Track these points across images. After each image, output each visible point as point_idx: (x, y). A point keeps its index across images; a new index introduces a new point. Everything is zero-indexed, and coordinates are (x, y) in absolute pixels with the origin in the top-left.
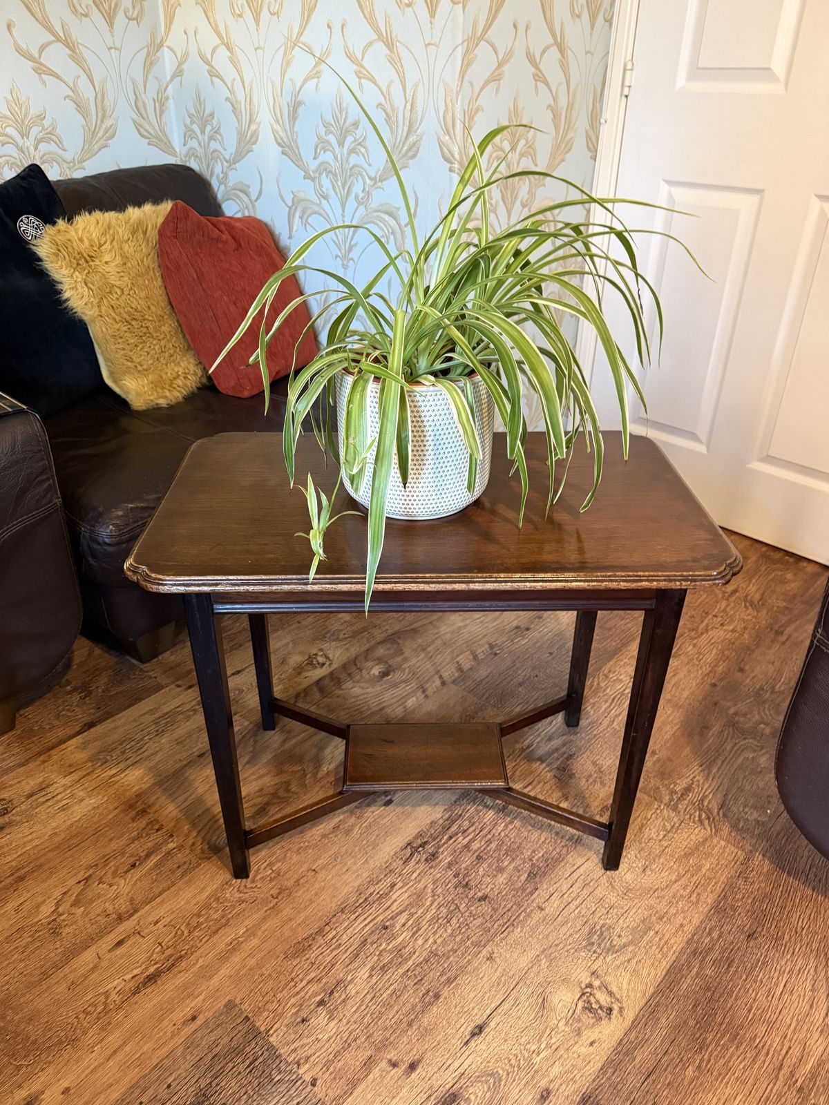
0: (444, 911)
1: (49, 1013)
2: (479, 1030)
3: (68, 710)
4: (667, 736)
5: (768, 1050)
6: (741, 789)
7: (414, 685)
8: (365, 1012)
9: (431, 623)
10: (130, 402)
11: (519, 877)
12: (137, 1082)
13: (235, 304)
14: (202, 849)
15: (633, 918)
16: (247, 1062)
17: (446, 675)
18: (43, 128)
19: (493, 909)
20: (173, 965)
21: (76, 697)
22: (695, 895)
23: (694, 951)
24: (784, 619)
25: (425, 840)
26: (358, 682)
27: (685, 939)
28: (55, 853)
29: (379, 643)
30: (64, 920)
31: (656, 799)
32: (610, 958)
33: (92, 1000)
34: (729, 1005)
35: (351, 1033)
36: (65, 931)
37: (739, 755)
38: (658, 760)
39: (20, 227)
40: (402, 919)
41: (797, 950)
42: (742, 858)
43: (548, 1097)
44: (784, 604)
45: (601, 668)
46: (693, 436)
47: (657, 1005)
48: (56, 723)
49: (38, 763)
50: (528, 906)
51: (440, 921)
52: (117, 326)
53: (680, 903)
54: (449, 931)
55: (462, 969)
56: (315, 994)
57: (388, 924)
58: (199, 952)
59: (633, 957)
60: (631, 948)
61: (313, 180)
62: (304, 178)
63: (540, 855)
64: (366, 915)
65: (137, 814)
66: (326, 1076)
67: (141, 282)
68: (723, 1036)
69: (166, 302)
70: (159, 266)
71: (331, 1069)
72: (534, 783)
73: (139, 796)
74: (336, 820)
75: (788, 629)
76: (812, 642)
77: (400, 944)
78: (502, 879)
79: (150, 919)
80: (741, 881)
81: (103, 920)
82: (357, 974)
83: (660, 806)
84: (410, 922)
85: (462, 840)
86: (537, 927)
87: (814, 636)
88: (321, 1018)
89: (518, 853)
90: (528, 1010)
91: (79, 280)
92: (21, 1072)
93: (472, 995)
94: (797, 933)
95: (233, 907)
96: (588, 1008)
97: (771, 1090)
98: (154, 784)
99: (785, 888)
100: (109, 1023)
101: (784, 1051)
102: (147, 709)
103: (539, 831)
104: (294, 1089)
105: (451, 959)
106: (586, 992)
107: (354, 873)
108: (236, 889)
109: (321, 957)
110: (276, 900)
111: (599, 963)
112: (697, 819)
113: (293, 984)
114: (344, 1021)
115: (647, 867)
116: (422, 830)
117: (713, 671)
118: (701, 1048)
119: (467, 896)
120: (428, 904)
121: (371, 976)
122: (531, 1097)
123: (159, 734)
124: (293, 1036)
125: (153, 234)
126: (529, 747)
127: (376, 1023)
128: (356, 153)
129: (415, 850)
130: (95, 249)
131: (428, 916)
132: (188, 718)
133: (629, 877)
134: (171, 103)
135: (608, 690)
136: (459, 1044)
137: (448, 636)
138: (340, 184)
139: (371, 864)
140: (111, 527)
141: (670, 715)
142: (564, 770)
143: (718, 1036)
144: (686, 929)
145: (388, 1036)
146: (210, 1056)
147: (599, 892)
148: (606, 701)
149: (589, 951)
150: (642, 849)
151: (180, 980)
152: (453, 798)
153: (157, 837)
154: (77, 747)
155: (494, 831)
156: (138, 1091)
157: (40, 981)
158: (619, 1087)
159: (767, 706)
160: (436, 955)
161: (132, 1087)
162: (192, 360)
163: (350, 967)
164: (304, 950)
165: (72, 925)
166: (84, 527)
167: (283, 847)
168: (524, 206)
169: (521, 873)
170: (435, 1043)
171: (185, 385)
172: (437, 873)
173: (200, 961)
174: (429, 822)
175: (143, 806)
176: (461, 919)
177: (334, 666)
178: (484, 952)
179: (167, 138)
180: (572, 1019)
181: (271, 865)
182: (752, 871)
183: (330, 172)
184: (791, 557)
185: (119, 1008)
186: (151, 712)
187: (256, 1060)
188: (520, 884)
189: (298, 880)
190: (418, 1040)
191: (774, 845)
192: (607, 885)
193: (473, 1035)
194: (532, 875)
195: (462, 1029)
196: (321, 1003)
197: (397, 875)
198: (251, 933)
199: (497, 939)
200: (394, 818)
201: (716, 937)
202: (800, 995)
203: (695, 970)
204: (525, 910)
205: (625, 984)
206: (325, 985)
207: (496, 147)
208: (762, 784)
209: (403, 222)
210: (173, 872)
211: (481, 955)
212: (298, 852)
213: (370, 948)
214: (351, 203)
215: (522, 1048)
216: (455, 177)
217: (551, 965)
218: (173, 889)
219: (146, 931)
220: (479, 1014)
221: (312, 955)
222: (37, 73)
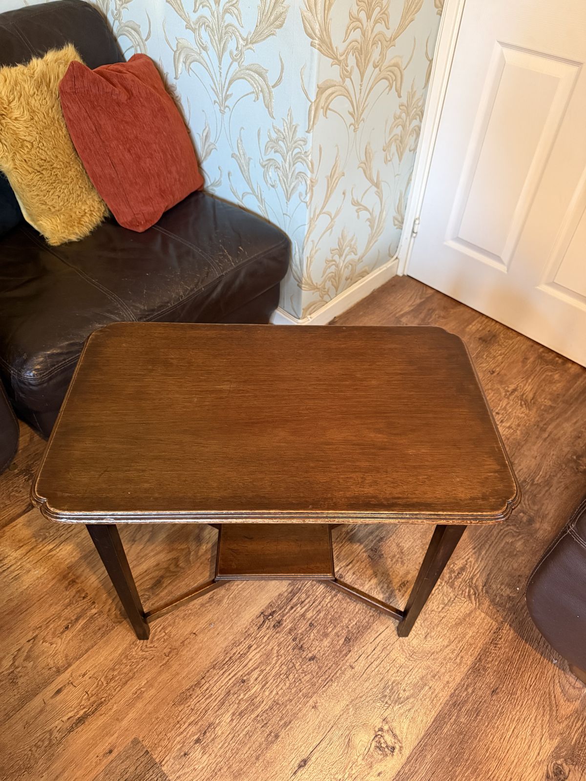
0: (285, 668)
1: (11, 747)
2: (304, 763)
3: (16, 491)
6: (500, 569)
8: (227, 749)
10: (47, 240)
11: (338, 641)
13: (129, 151)
14: (115, 614)
15: (415, 677)
19: (319, 667)
20: (96, 709)
21: (22, 479)
22: (459, 658)
23: (455, 703)
24: (548, 417)
25: (274, 609)
27: (449, 693)
28: (11, 616)
30: (19, 672)
32: (396, 708)
33: (41, 737)
34: (474, 746)
35: (217, 764)
36: (21, 681)
37: (502, 539)
40: (255, 674)
41: (525, 703)
42: (495, 627)
44: (550, 403)
46: (498, 259)
47: (426, 745)
48: (7, 502)
50: (343, 665)
51: (281, 676)
52: (30, 177)
53: (449, 664)
54: (288, 685)
55: (295, 715)
56: (194, 734)
57: (245, 678)
58: (113, 699)
59: (413, 707)
60: (411, 700)
61: (194, 30)
62: (186, 28)
63: (354, 623)
64: (230, 671)
65: (69, 584)
67: (48, 134)
68: (468, 769)
69: (71, 150)
70: (63, 116)
72: (354, 561)
73: (70, 568)
74: (211, 593)
75: (550, 427)
77: (253, 694)
78: (326, 642)
79: (80, 672)
80: (492, 647)
81: (46, 673)
82: (222, 719)
83: (441, 583)
84: (261, 677)
85: (300, 610)
86: (348, 682)
88: (197, 752)
89: (338, 621)
90: (338, 748)
93: (300, 736)
94: (526, 688)
95: (138, 663)
96: (379, 747)
98: (81, 558)
99: (522, 652)
100: (53, 755)
103: (355, 603)
105: (288, 707)
106: (378, 735)
107: (223, 636)
108: (139, 648)
109: (198, 704)
110: (168, 658)
111: (388, 711)
112: (467, 594)
113: (178, 725)
114: (213, 755)
115: (428, 634)
116: (272, 601)
119: (301, 657)
120: (274, 662)
121: (232, 720)
124: (178, 766)
125: (55, 86)
126: (352, 530)
127: (235, 757)
128: (230, 13)
129: (266, 618)
130: (5, 106)
131: (274, 672)
133: (415, 642)
136: (290, 773)
138: (216, 38)
139: (235, 629)
140: (33, 372)
142: (376, 551)
143: (465, 769)
144: (450, 685)
145: (242, 767)
147: (393, 655)
149: (383, 702)
150: (426, 619)
151: (101, 721)
153: (84, 604)
154: (24, 525)
155: (323, 602)
157: (4, 721)
159: (527, 497)
160: (278, 704)
162: (96, 198)
163: (218, 713)
164: (186, 699)
165: (25, 676)
166: (13, 370)
167: (173, 614)
168: (375, 67)
169: (340, 638)
170: (274, 773)
171: (91, 221)
172: (281, 637)
173: (115, 706)
174: (277, 594)
175: (73, 577)
176: (296, 675)
178: (311, 702)
180: (367, 755)
181: (164, 628)
182: (501, 639)
183: (208, 26)
184: (560, 358)
185: (59, 743)
188: (339, 647)
189: (183, 642)
190: (263, 770)
191: (519, 618)
192: (399, 648)
193: (300, 766)
194: (347, 640)
195: (293, 762)
197: (253, 639)
199: (320, 692)
200: (253, 591)
201: (470, 692)
202: (522, 738)
203: (454, 718)
204: (341, 668)
205: (405, 728)
206: (200, 726)
207: (354, 18)
208: (515, 566)
209: (271, 84)
210: (95, 633)
211: (308, 704)
212: (184, 618)
213: (232, 698)
214: (226, 59)
215: (332, 777)
216: (316, 51)
217: (355, 713)
218: (95, 647)
219: (77, 681)
220: (305, 750)
221: (192, 702)
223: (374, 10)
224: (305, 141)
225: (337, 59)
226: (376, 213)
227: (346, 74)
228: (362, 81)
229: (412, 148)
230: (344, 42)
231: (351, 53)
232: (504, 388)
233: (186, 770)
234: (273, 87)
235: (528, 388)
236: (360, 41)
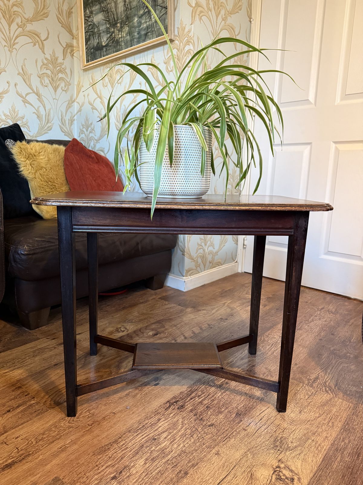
0: (189, 431)
4: (302, 358)
6: (344, 378)
7: (170, 338)
8: (142, 482)
9: (179, 317)
10: (42, 216)
11: (231, 416)
13: (95, 181)
14: (50, 403)
15: (298, 434)
17: (186, 335)
18: (23, 122)
19: (217, 430)
20: (23, 459)
22: (331, 423)
23: (337, 449)
24: (349, 317)
25: (177, 400)
26: (141, 337)
27: (330, 443)
29: (152, 324)
31: (301, 382)
32: (288, 453)
37: (340, 365)
38: (299, 367)
39: (6, 143)
40: (165, 435)
42: (352, 406)
44: (347, 313)
45: (264, 333)
47: (320, 476)
50: (238, 428)
51: (187, 436)
52: (42, 183)
53: (323, 427)
54: (192, 441)
55: (201, 460)
56: (110, 473)
57: (156, 437)
58: (40, 452)
59: (302, 452)
60: (299, 448)
63: (242, 406)
64: (143, 434)
65: (16, 388)
67: (55, 168)
69: (65, 178)
73: (18, 381)
74: (127, 392)
75: (351, 321)
77: (164, 447)
78: (221, 416)
79: (14, 436)
80: (355, 417)
82: (137, 463)
83: (303, 385)
84: (169, 437)
85: (198, 400)
86: (244, 438)
89: (229, 405)
90: (243, 480)
91: (28, 163)
93: (207, 473)
95: (65, 430)
96: (279, 478)
98: (28, 376)
102: (30, 347)
103: (240, 396)
105: (194, 454)
106: (276, 470)
107: (137, 414)
108: (67, 422)
109: (115, 454)
110: (91, 427)
111: (282, 455)
112: (324, 390)
113: (97, 468)
115: (302, 411)
116: (176, 396)
117: (319, 334)
119: (202, 424)
120: (180, 428)
121: (145, 463)
123: (34, 356)
126: (231, 362)
129: (172, 404)
130: (37, 153)
131: (180, 434)
132: (51, 350)
133: (292, 415)
134: (75, 122)
135: (269, 341)
137: (187, 321)
139: (147, 410)
140: (26, 246)
141: (301, 350)
142: (251, 371)
144: (329, 438)
147: (277, 422)
148: (269, 345)
149: (276, 449)
150: (297, 403)
151: (26, 467)
152: (192, 383)
153: (27, 398)
155: (215, 396)
159: (349, 347)
160: (185, 452)
163: (132, 459)
164: (105, 451)
166: (12, 247)
167: (97, 403)
169: (232, 414)
172: (184, 414)
173: (41, 457)
174: (179, 392)
175: (20, 385)
176: (199, 435)
177: (129, 332)
178: (214, 451)
179: (72, 133)
180: (270, 484)
181: (89, 410)
182: (360, 412)
184: (345, 298)
186: (31, 348)
188: (232, 419)
189: (104, 418)
192: (281, 419)
194: (238, 415)
196: (114, 478)
197: (161, 415)
198: (74, 442)
199: (221, 444)
200: (160, 391)
201: (347, 442)
203: (339, 458)
204: (236, 430)
205: (299, 465)
206: (117, 468)
208: (355, 376)
210: (31, 414)
211: (212, 452)
212: (105, 405)
213: (145, 450)
217: (254, 456)
218: (30, 422)
219: (10, 442)
221: (110, 453)
222: (23, 102)
232: (316, 308)
235: (331, 308)
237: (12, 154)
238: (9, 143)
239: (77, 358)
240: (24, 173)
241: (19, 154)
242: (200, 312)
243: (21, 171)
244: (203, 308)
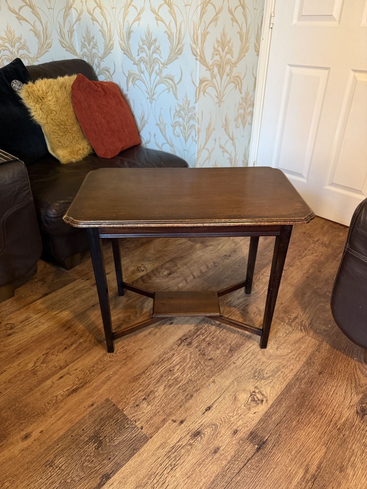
0: (195, 364)
1: (33, 404)
2: (209, 408)
3: (36, 289)
4: (287, 298)
5: (327, 415)
6: (318, 318)
7: (182, 278)
8: (162, 402)
9: (189, 254)
10: (60, 160)
11: (225, 351)
12: (70, 429)
13: (104, 118)
14: (94, 342)
15: (272, 367)
16: (115, 421)
17: (195, 274)
18: (21, 44)
19: (215, 363)
20: (83, 385)
21: (39, 284)
22: (298, 358)
23: (297, 379)
25: (187, 337)
26: (158, 277)
27: (294, 374)
28: (33, 344)
29: (167, 262)
30: (38, 369)
31: (282, 321)
32: (263, 381)
33: (51, 399)
34: (311, 399)
35: (156, 410)
36: (39, 373)
37: (318, 304)
38: (284, 306)
39: (12, 85)
40: (177, 367)
41: (339, 378)
42: (318, 344)
43: (237, 433)
45: (260, 271)
46: (300, 175)
47: (282, 399)
48: (31, 294)
49: (24, 309)
50: (229, 362)
51: (193, 368)
52: (54, 127)
53: (292, 361)
54: (197, 372)
55: (202, 386)
56: (142, 396)
57: (171, 369)
58: (94, 381)
59: (272, 381)
60: (271, 378)
61: (137, 65)
62: (133, 64)
63: (234, 343)
64: (162, 366)
65: (67, 329)
66: (147, 426)
67: (64, 109)
68: (308, 409)
69: (75, 118)
70: (72, 102)
71: (149, 423)
72: (232, 315)
73: (68, 321)
74: (150, 330)
76: (345, 250)
77: (177, 376)
78: (218, 352)
79: (73, 368)
80: (317, 353)
81: (54, 369)
82: (159, 388)
83: (284, 324)
84: (181, 369)
85: (202, 337)
86: (233, 370)
87: (345, 247)
88: (144, 404)
89: (225, 342)
90: (229, 401)
91: (38, 108)
92: (23, 425)
93: (206, 396)
94: (339, 371)
95: (108, 364)
96: (253, 400)
97: (327, 429)
98: (74, 317)
99: (335, 355)
100: (58, 407)
101: (333, 415)
103: (234, 334)
104: (134, 431)
105: (198, 382)
106: (253, 394)
107: (157, 350)
108: (109, 357)
109: (144, 382)
110: (125, 361)
111: (258, 383)
112: (299, 329)
113: (133, 392)
114: (154, 406)
115: (278, 347)
116: (185, 334)
117: (308, 272)
118: (299, 414)
119: (204, 358)
120: (188, 361)
121: (165, 389)
122: (229, 433)
123: (75, 298)
124: (133, 411)
125: (69, 89)
126: (230, 302)
127: (167, 406)
128: (156, 53)
129: (182, 341)
130: (45, 94)
131: (188, 366)
132: (87, 291)
133: (271, 351)
134: (75, 33)
135: (263, 280)
136: (201, 414)
137: (196, 259)
138: (149, 66)
140: (54, 210)
141: (289, 289)
142: (244, 310)
143: (306, 410)
144: (294, 370)
145: (172, 411)
146: (99, 419)
147: (259, 357)
148: (262, 284)
149: (254, 379)
150: (277, 340)
151: (86, 391)
152: (198, 322)
153: (76, 337)
154: (41, 303)
155: (215, 334)
156: (71, 432)
157: (29, 392)
158: (266, 429)
159: (330, 285)
160: (191, 381)
161: (68, 430)
162: (86, 143)
163: (156, 386)
164: (137, 380)
165: (41, 370)
166: (43, 210)
167: (128, 340)
168: (228, 75)
169: (226, 349)
170: (191, 413)
171: (83, 153)
172: (191, 350)
173: (95, 384)
174: (188, 330)
175: (69, 325)
176: (202, 367)
177: (148, 271)
178: (211, 380)
179: (74, 48)
180: (247, 404)
181: (123, 347)
182: (322, 349)
183: (145, 61)
184: (342, 226)
185: (62, 401)
186: (71, 289)
187: (118, 420)
188: (226, 354)
189: (134, 353)
190: (184, 412)
191: (331, 339)
192: (262, 354)
193: (206, 410)
194: (231, 350)
195: (202, 408)
196: (144, 399)
197: (175, 351)
198: (115, 373)
199: (217, 375)
200: (174, 329)
201: (306, 373)
202: (340, 395)
203: (297, 386)
204: (228, 364)
205: (268, 391)
206: (146, 392)
207: (216, 50)
208: (327, 316)
209: (176, 83)
210: (82, 350)
211: (210, 381)
212: (134, 342)
213: (163, 378)
214: (154, 75)
215: (226, 415)
216: (198, 62)
217: (238, 384)
218: (82, 357)
219: (72, 373)
220: (209, 403)
221: (140, 381)
222: (18, 19)
223: (225, 47)
224: (194, 108)
225: (208, 67)
226: (233, 155)
227: (213, 76)
228: (221, 81)
229: (250, 122)
230: (212, 60)
231: (215, 67)
232: (312, 240)
233: (138, 413)
234: (177, 84)
235: (326, 239)
236: (219, 61)
237: (21, 99)
238: (15, 84)
239: (109, 298)
240: (36, 119)
241: (27, 98)
242: (207, 248)
243: (33, 116)
244: (210, 244)
